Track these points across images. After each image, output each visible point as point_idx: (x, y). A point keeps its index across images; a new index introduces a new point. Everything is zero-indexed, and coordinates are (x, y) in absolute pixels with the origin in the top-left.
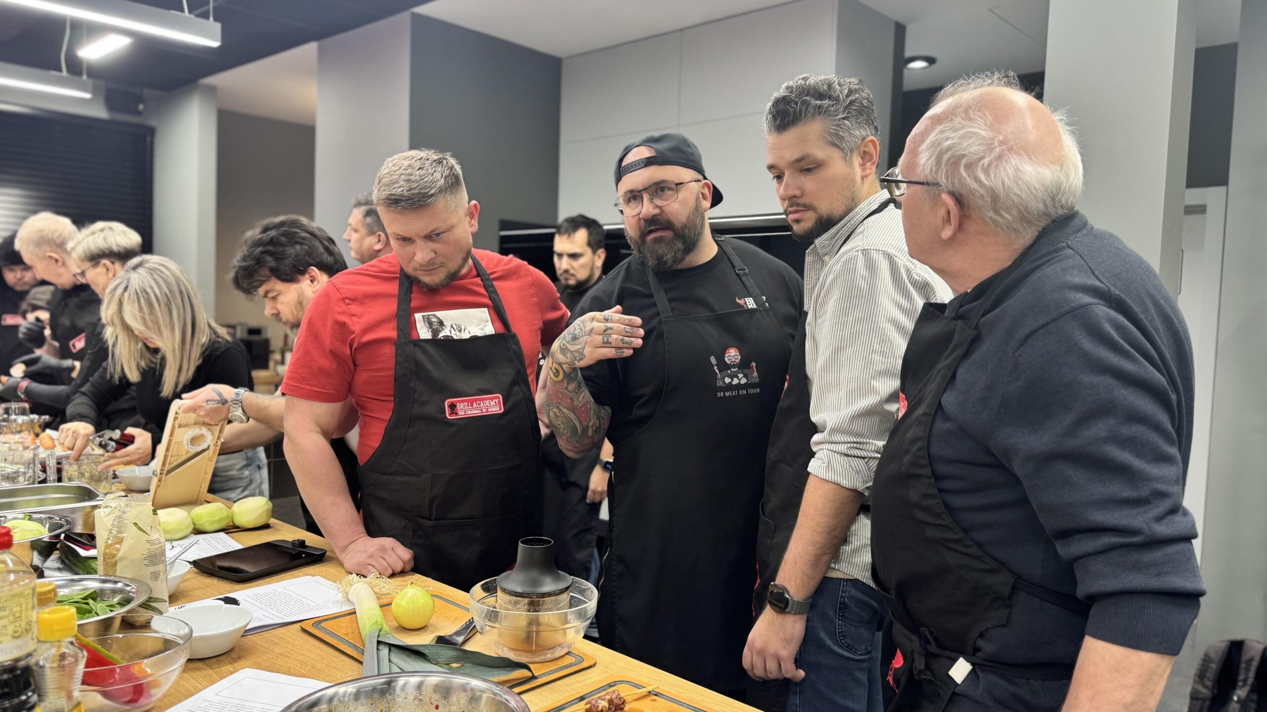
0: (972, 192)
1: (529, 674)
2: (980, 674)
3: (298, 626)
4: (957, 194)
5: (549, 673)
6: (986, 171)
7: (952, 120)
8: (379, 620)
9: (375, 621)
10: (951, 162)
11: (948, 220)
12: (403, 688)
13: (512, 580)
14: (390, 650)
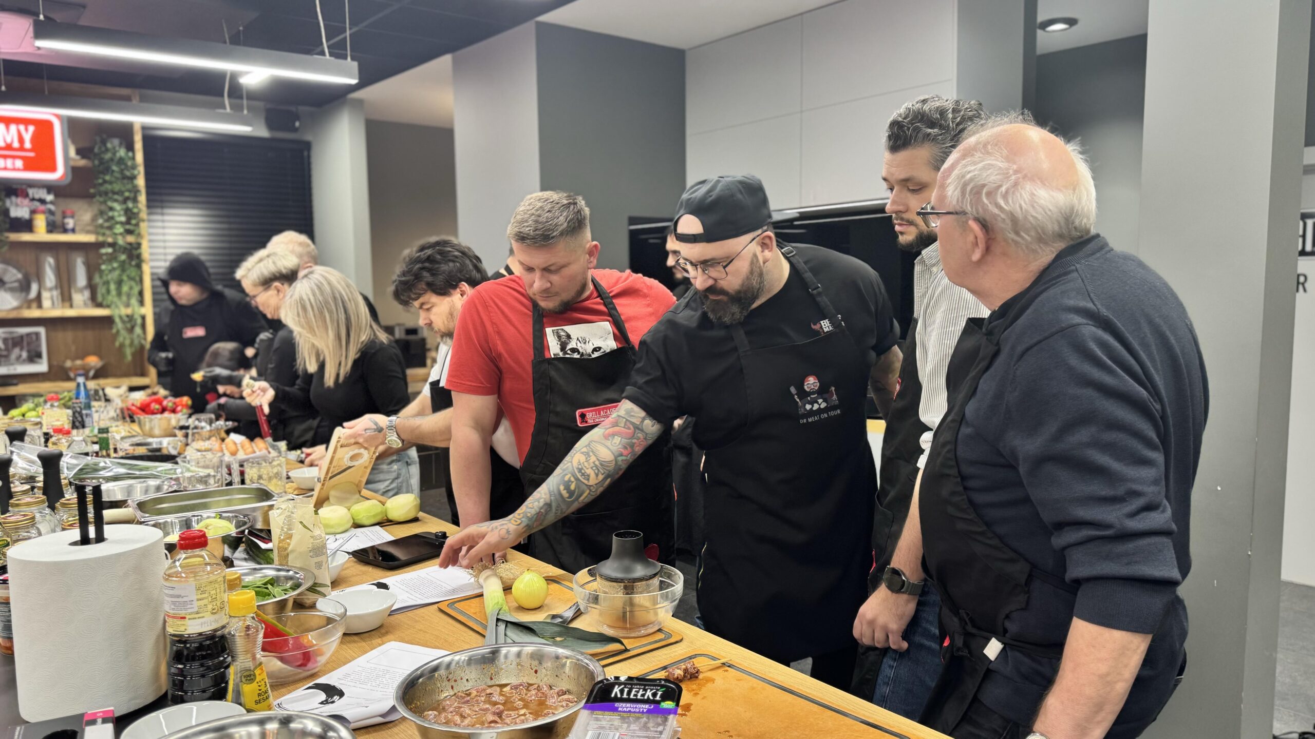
0: (995, 216)
1: (623, 648)
2: (1009, 653)
3: (435, 606)
4: (981, 220)
5: (640, 647)
6: (1005, 196)
7: (973, 155)
8: (501, 601)
9: (496, 602)
10: (974, 192)
11: (977, 244)
12: (506, 657)
13: (609, 567)
14: (506, 626)
